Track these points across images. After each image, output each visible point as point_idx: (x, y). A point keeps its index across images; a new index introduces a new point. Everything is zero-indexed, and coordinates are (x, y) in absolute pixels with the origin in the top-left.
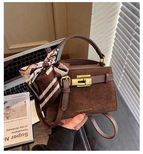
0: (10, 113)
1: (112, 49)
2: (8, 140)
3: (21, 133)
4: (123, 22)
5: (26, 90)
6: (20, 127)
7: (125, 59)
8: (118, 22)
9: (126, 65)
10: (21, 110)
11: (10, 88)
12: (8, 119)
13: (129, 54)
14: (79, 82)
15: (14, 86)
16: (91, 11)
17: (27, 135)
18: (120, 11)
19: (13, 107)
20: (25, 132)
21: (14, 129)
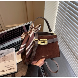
0: (5, 58)
1: (55, 27)
2: (5, 71)
3: (11, 68)
4: (60, 13)
5: (13, 47)
6: (11, 65)
7: (61, 31)
8: (57, 13)
9: (61, 34)
10: (11, 57)
11: (5, 46)
12: (4, 61)
13: (62, 29)
14: (41, 42)
15: (7, 45)
16: (44, 8)
17: (14, 69)
18: (58, 8)
19: (7, 55)
20: (13, 67)
21: (8, 66)
